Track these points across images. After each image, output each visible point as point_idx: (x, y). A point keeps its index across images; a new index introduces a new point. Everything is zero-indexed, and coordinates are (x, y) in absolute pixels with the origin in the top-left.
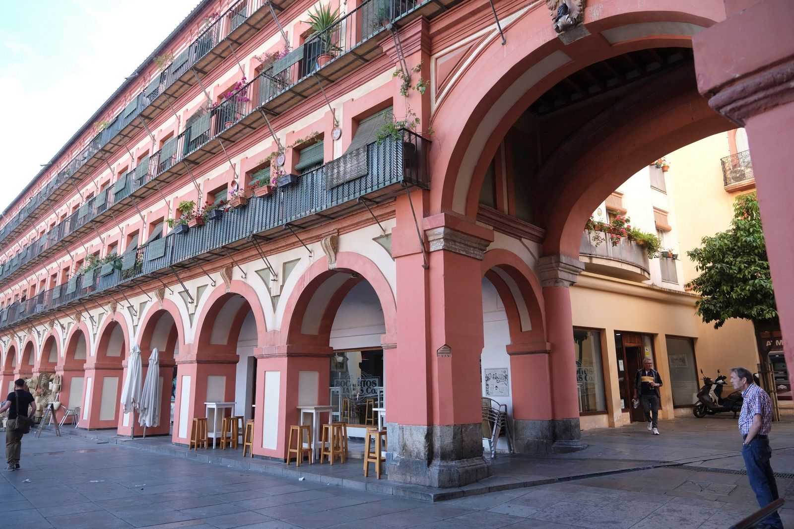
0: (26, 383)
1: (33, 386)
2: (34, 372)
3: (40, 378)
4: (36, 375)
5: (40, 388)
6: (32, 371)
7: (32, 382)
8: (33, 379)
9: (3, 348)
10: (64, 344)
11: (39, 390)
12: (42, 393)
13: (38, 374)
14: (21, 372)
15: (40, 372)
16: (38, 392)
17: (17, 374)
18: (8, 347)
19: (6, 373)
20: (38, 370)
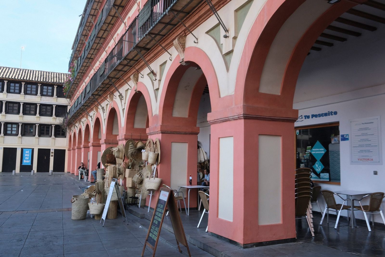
0: (112, 152)
1: (120, 156)
2: (119, 140)
3: (126, 147)
4: (122, 144)
5: (128, 158)
6: (118, 139)
7: (119, 151)
8: (120, 148)
9: (91, 121)
10: (156, 97)
11: (127, 161)
12: (130, 164)
13: (124, 142)
14: (107, 142)
15: (126, 140)
16: (125, 163)
17: (103, 144)
18: (94, 120)
19: (94, 145)
20: (123, 137)
